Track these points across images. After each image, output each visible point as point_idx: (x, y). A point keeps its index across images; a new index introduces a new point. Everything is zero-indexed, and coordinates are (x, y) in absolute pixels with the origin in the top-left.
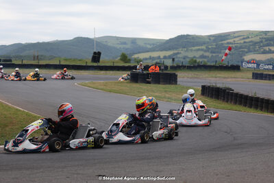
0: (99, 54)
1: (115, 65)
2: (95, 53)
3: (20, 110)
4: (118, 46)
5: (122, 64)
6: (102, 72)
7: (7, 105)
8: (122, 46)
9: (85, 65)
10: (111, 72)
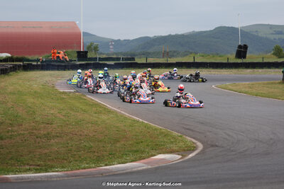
0: (245, 47)
1: (265, 61)
2: (240, 47)
3: (138, 121)
4: (272, 37)
5: (275, 59)
6: (249, 70)
7: (122, 115)
8: (277, 37)
9: (225, 61)
10: (260, 70)
